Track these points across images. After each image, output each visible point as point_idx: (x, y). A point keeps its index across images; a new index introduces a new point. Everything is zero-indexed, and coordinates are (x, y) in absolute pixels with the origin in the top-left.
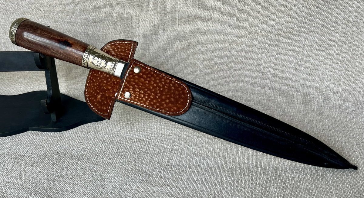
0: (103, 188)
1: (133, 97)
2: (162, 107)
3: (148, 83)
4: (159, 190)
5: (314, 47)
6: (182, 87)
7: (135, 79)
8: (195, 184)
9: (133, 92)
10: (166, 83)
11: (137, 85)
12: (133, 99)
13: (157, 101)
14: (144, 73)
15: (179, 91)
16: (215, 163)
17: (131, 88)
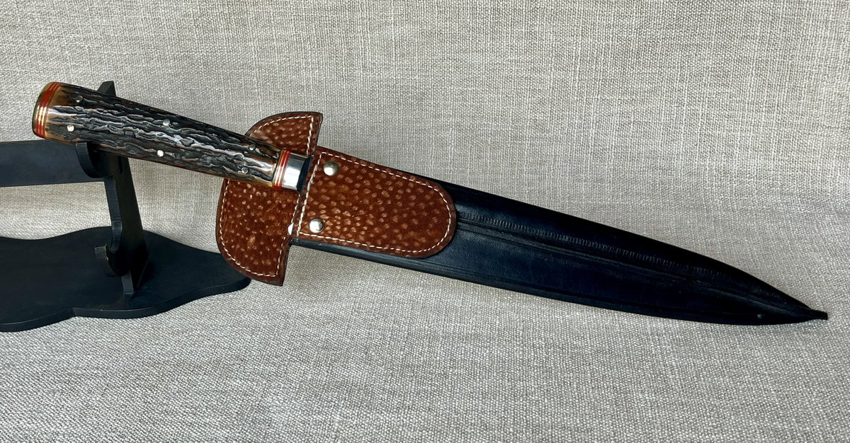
2: (394, 242)
3: (358, 194)
5: (704, 78)
6: (432, 192)
7: (329, 189)
10: (396, 188)
11: (336, 201)
13: (381, 230)
14: (347, 174)
15: (426, 202)
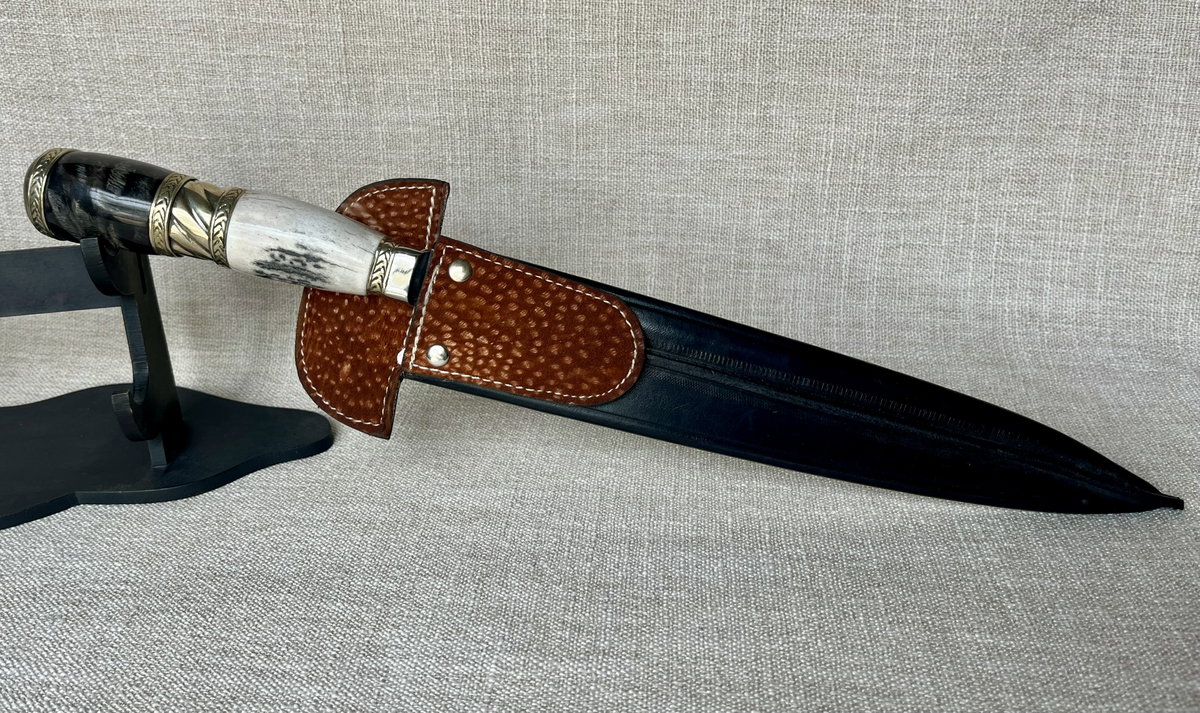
0: (384, 681)
1: (455, 360)
4: (579, 670)
8: (698, 640)
9: (454, 344)
12: (458, 366)
16: (752, 567)
17: (448, 332)
